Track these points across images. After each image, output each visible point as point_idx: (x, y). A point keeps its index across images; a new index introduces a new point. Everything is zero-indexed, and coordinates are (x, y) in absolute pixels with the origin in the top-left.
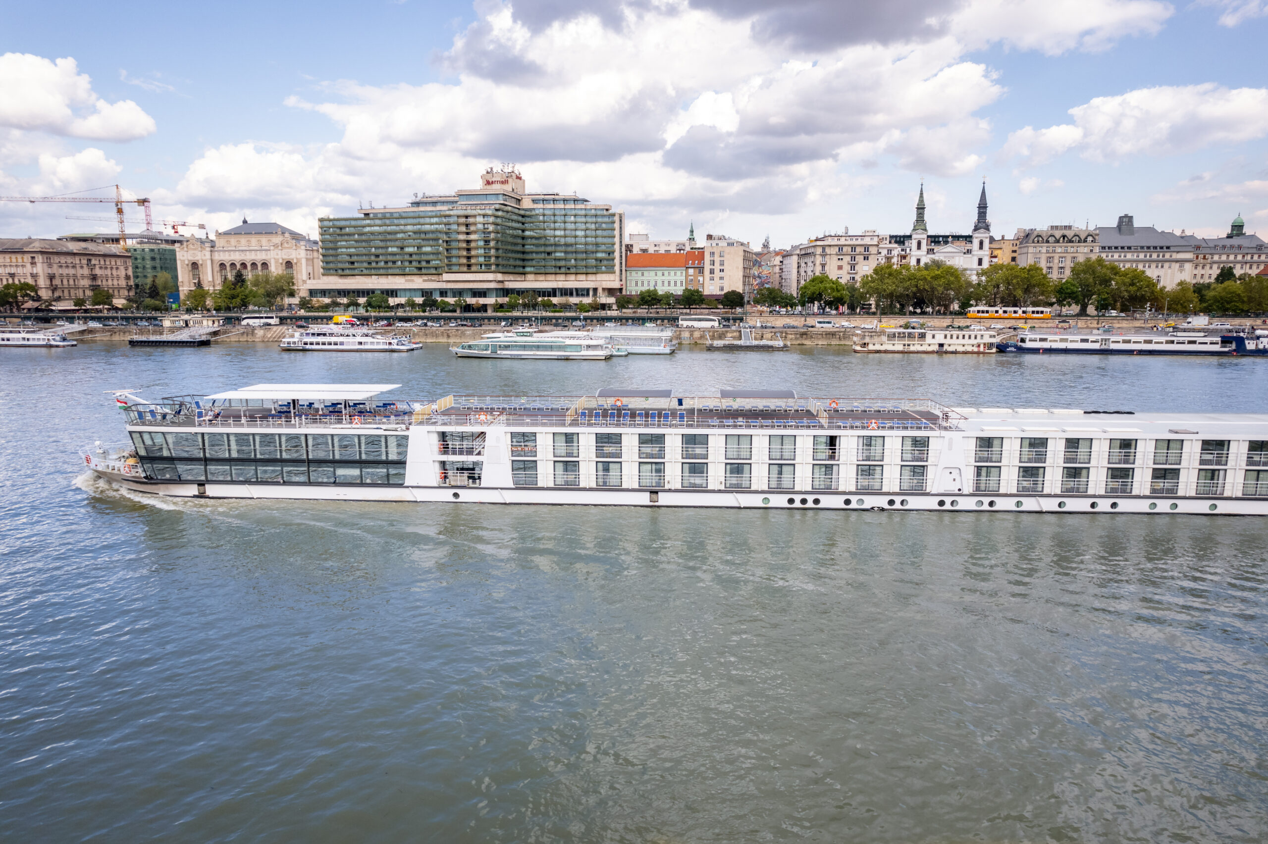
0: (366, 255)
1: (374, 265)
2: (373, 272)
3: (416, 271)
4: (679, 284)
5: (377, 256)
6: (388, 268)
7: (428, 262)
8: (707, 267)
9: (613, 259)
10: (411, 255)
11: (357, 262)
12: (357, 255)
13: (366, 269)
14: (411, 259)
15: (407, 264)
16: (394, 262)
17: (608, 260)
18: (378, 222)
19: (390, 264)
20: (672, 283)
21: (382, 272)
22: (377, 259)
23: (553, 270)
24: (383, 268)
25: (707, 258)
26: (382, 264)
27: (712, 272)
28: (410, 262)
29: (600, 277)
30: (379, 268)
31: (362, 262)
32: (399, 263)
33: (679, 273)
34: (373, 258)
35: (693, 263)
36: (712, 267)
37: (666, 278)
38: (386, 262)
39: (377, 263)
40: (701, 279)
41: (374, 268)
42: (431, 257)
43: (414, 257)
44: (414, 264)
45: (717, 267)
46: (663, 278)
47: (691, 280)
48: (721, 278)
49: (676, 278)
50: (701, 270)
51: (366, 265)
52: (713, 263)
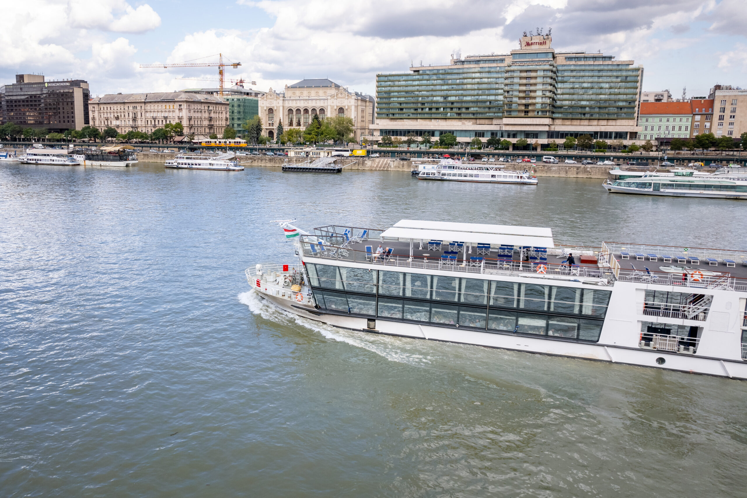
0: (413, 103)
1: (420, 111)
2: (419, 116)
3: (456, 116)
4: (683, 128)
5: (423, 104)
6: (431, 114)
7: (467, 108)
8: (717, 113)
9: (634, 108)
10: (452, 103)
11: (406, 108)
12: (406, 103)
13: (413, 114)
14: (452, 106)
15: (449, 110)
16: (437, 109)
17: (628, 108)
18: (426, 77)
19: (434, 111)
20: (677, 128)
21: (426, 116)
22: (423, 106)
23: (579, 116)
24: (427, 113)
25: (717, 106)
26: (427, 109)
27: (721, 118)
28: (452, 109)
29: (619, 122)
30: (424, 114)
31: (410, 108)
32: (442, 109)
33: (684, 119)
34: (419, 105)
35: (700, 110)
36: (722, 114)
37: (671, 124)
38: (430, 109)
39: (422, 109)
40: (708, 124)
41: (420, 114)
42: (471, 105)
43: (455, 105)
44: (455, 110)
45: (728, 114)
46: (668, 123)
47: (698, 126)
48: (731, 124)
49: (681, 123)
50: (709, 116)
51: (412, 111)
52: (723, 110)
